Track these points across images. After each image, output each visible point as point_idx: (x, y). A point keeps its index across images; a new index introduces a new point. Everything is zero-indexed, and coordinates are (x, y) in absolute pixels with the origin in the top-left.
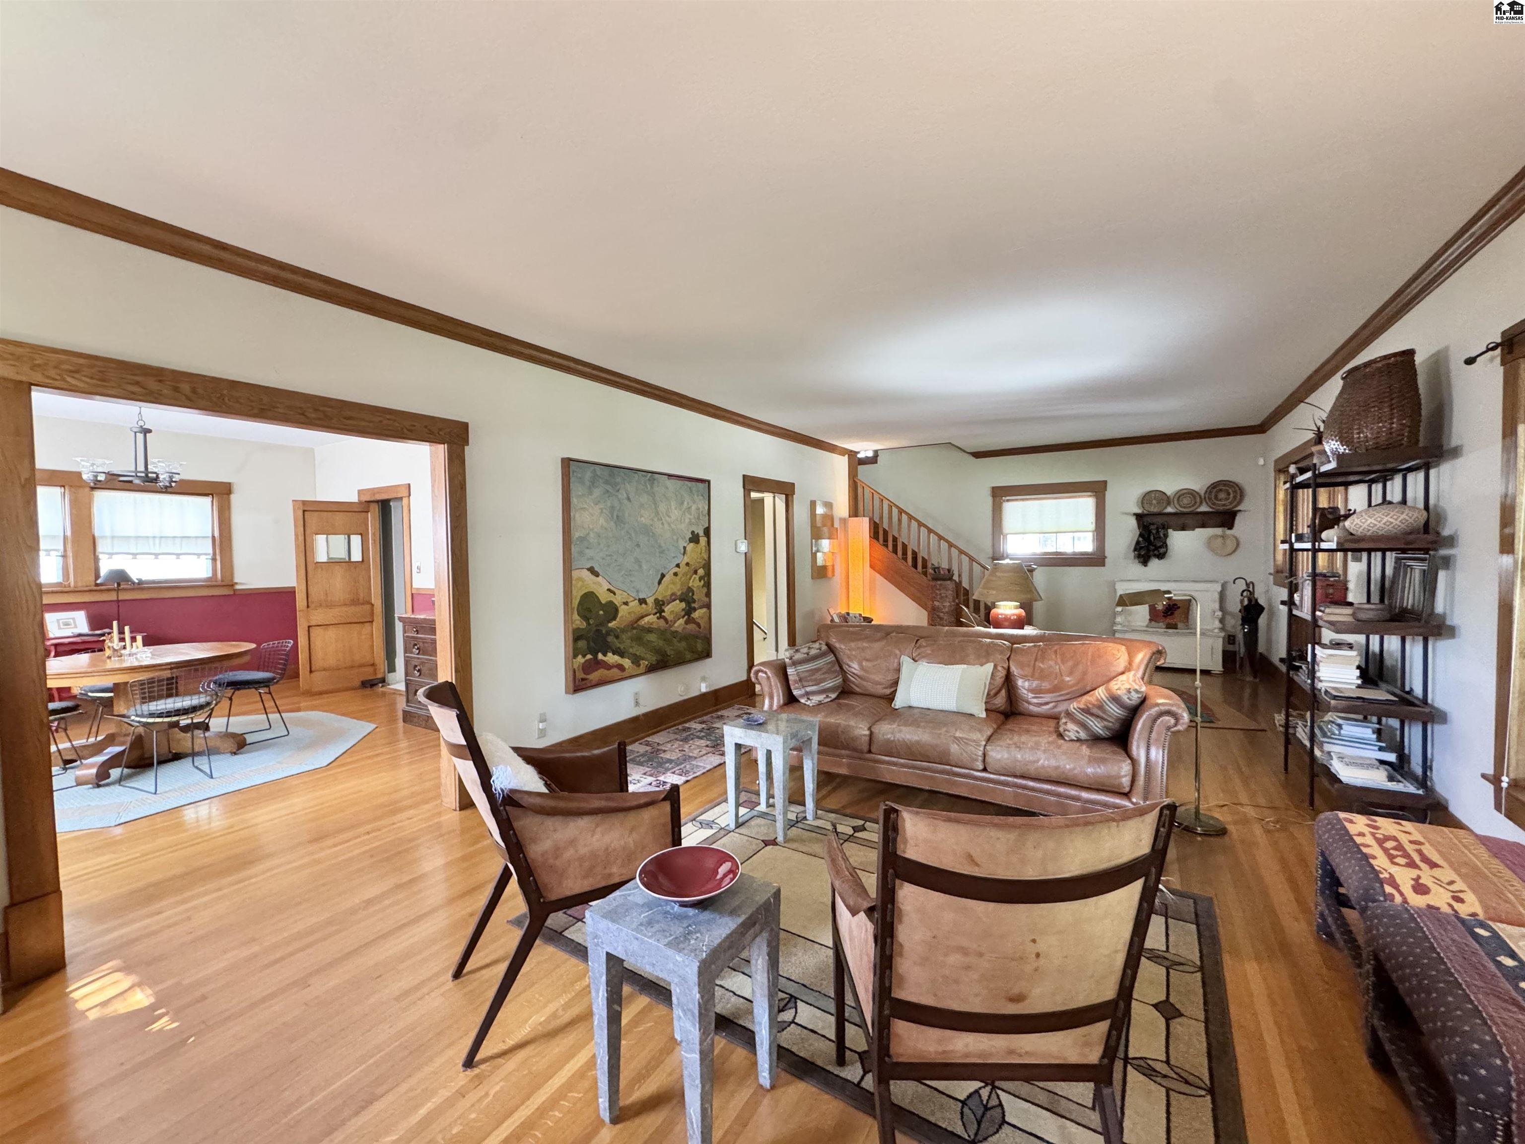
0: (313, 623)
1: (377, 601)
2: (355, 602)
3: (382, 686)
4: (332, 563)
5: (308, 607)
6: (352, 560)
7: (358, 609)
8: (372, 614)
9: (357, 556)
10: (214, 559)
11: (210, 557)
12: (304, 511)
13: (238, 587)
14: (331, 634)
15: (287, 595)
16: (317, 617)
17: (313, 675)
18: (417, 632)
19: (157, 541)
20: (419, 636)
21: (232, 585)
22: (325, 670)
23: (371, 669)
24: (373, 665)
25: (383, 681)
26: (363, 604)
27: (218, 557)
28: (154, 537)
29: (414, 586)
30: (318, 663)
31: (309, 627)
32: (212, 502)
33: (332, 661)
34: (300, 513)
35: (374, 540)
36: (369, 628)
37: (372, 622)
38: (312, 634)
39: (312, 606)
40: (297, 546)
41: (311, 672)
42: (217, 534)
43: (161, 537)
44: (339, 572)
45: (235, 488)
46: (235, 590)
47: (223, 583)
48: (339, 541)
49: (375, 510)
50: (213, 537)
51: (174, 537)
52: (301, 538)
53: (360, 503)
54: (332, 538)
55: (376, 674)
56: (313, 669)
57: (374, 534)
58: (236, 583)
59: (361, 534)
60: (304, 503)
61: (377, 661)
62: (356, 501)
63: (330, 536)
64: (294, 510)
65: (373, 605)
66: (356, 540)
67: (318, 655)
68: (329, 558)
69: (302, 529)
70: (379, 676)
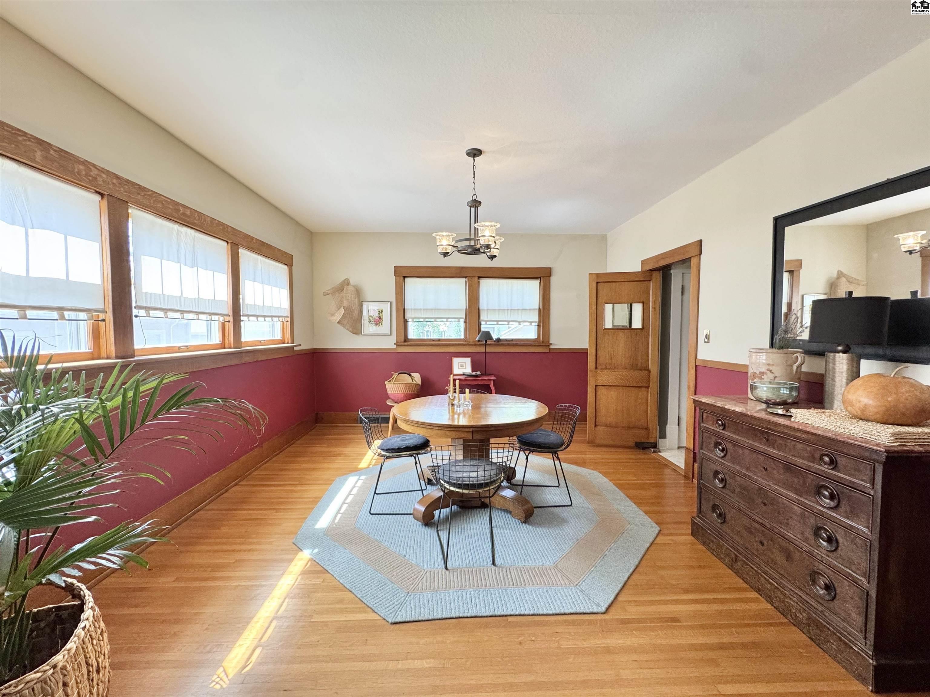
0: (600, 383)
1: (654, 367)
2: (634, 367)
3: (654, 452)
4: (616, 329)
5: (596, 368)
6: (633, 327)
7: (636, 373)
8: (649, 381)
9: (637, 324)
10: (539, 326)
11: (537, 324)
12: (597, 283)
13: (552, 347)
14: (613, 393)
15: (582, 354)
16: (605, 377)
17: (598, 428)
18: (724, 426)
19: (509, 311)
20: (726, 433)
21: (549, 346)
22: (606, 426)
23: (643, 432)
24: (646, 429)
25: (654, 446)
26: (640, 370)
27: (541, 324)
28: (508, 309)
29: (699, 357)
30: (601, 419)
31: (596, 386)
32: (540, 283)
33: (611, 420)
34: (595, 284)
35: (654, 308)
36: (645, 393)
37: (648, 387)
38: (598, 393)
39: (599, 367)
40: (591, 314)
41: (596, 426)
42: (541, 308)
43: (511, 309)
44: (622, 337)
45: (554, 272)
46: (550, 349)
47: (543, 344)
48: (622, 309)
49: (658, 277)
50: (539, 309)
51: (518, 309)
52: (594, 307)
53: (643, 272)
54: (617, 306)
55: (648, 438)
56: (597, 423)
57: (655, 302)
58: (551, 344)
59: (643, 303)
60: (598, 275)
61: (650, 426)
62: (640, 271)
63: (615, 305)
64: (590, 282)
65: (650, 372)
66: (638, 309)
67: (602, 411)
68: (613, 326)
69: (595, 299)
70: (652, 441)
